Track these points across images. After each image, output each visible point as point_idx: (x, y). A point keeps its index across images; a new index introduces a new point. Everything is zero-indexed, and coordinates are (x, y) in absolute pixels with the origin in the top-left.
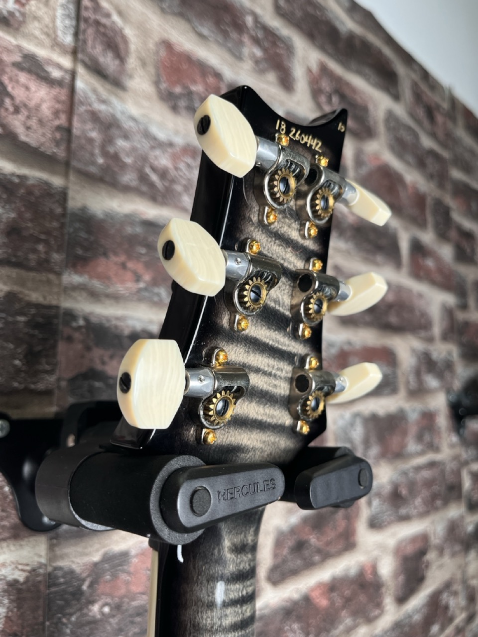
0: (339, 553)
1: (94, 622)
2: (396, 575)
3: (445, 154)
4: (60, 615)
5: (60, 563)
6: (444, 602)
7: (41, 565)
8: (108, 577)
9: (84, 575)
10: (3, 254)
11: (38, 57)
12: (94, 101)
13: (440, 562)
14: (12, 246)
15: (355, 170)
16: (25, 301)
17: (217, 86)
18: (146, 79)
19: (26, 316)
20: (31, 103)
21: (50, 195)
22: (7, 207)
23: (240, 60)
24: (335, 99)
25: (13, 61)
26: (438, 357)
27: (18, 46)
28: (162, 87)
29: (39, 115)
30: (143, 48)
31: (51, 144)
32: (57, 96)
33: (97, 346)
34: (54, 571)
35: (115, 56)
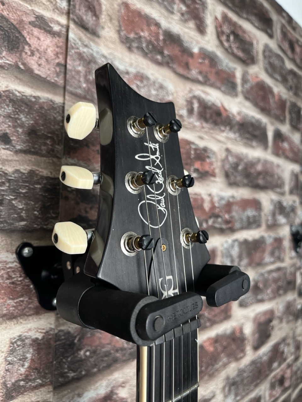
0: (221, 321)
1: (81, 360)
2: (253, 334)
4: (61, 358)
5: (62, 328)
6: (281, 350)
7: (51, 329)
8: (89, 335)
9: (76, 334)
10: (26, 147)
11: (45, 17)
12: (80, 46)
13: (280, 327)
14: (31, 141)
15: (243, 85)
16: (40, 175)
17: (157, 32)
18: (112, 29)
19: (40, 184)
20: (41, 48)
21: (54, 109)
22: (28, 117)
23: (172, 13)
24: (232, 38)
25: (29, 20)
26: (287, 204)
27: (33, 10)
28: (122, 34)
29: (46, 56)
30: (111, 8)
31: (54, 74)
32: (58, 43)
33: (82, 202)
34: (58, 332)
35: (93, 14)
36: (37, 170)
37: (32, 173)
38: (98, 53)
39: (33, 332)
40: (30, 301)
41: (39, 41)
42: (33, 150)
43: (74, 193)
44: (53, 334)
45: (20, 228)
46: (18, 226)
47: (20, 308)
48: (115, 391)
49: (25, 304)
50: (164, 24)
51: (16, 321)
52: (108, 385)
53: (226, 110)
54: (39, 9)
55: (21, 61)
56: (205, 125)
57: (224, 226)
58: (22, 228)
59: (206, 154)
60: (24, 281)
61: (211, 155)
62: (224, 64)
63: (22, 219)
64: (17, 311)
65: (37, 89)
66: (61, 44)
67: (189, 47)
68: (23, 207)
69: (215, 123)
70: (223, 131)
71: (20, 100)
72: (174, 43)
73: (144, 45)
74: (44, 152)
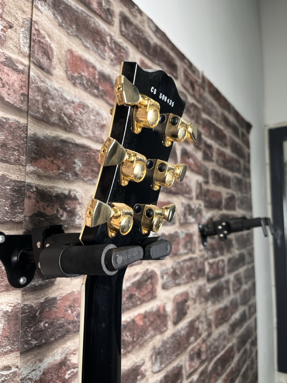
0: (149, 301)
1: (41, 331)
2: (173, 312)
3: (200, 106)
4: (26, 328)
5: (27, 303)
6: (196, 326)
7: (18, 304)
8: (48, 310)
9: (37, 309)
11: (12, 58)
12: (38, 81)
13: (194, 306)
14: (3, 152)
16: (9, 179)
17: (94, 72)
18: (61, 69)
19: (9, 186)
20: (9, 82)
21: (19, 128)
23: (104, 59)
25: (1, 60)
26: (195, 207)
27: (3, 52)
28: (69, 73)
29: (13, 88)
30: (60, 53)
31: (19, 102)
32: (22, 78)
33: (41, 201)
34: (24, 306)
35: (47, 58)
36: (8, 175)
37: (4, 177)
38: (51, 86)
39: (4, 305)
40: (2, 280)
41: (8, 76)
42: (4, 159)
43: (35, 193)
44: (20, 308)
48: (68, 358)
50: (99, 67)
52: (63, 353)
54: (8, 52)
65: (7, 113)
66: (24, 79)
72: (106, 81)
73: (85, 82)
74: (12, 161)
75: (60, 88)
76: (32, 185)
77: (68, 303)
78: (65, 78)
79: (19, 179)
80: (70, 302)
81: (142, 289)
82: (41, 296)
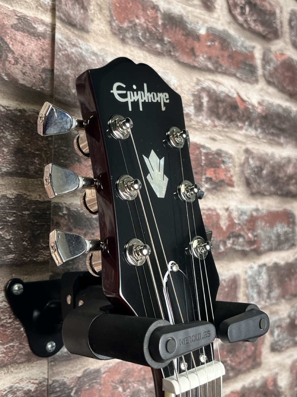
2: (291, 387)
5: (57, 378)
7: (44, 380)
8: (87, 387)
9: (72, 386)
10: (12, 168)
11: (28, 17)
12: (67, 46)
14: (18, 161)
15: (264, 67)
16: (28, 199)
17: (155, 15)
18: (103, 20)
19: (28, 210)
20: (25, 54)
22: (13, 134)
24: (247, 9)
25: (11, 23)
27: (14, 10)
28: (114, 24)
29: (31, 62)
31: (40, 82)
32: (43, 45)
33: (75, 227)
34: (53, 383)
35: (80, 7)
36: (25, 194)
37: (19, 198)
38: (87, 50)
39: (25, 382)
40: (21, 346)
41: (23, 46)
42: (19, 171)
43: (66, 217)
45: (8, 262)
46: (6, 260)
47: (10, 354)
49: (16, 350)
50: (163, 6)
51: (7, 370)
53: (243, 101)
54: (21, 8)
55: (4, 71)
56: (217, 122)
57: (247, 249)
58: (10, 261)
59: (220, 159)
60: (14, 323)
61: (226, 160)
62: (239, 44)
63: (11, 252)
64: (7, 358)
65: (22, 102)
66: (47, 46)
67: (194, 28)
68: (11, 238)
69: (231, 119)
70: (241, 128)
71: (4, 115)
72: (176, 27)
73: (140, 34)
74: (32, 173)
75: (102, 50)
76: (61, 205)
77: (117, 377)
78: (109, 33)
79: (42, 198)
80: (121, 376)
81: (238, 353)
82: (77, 368)
